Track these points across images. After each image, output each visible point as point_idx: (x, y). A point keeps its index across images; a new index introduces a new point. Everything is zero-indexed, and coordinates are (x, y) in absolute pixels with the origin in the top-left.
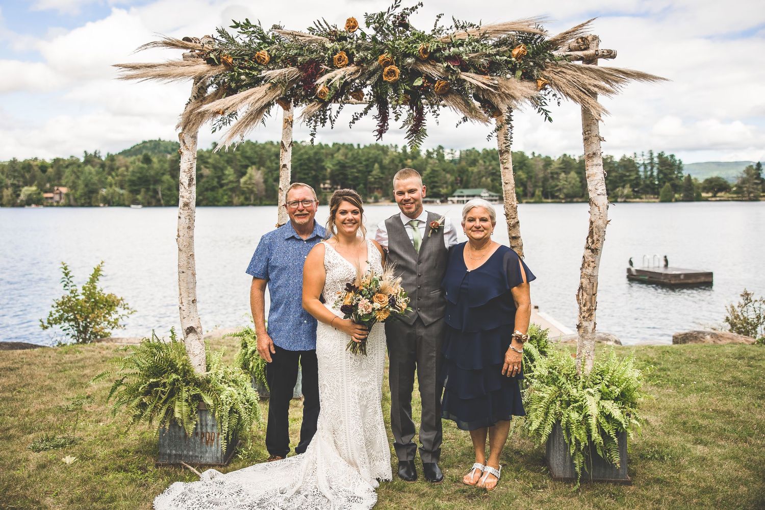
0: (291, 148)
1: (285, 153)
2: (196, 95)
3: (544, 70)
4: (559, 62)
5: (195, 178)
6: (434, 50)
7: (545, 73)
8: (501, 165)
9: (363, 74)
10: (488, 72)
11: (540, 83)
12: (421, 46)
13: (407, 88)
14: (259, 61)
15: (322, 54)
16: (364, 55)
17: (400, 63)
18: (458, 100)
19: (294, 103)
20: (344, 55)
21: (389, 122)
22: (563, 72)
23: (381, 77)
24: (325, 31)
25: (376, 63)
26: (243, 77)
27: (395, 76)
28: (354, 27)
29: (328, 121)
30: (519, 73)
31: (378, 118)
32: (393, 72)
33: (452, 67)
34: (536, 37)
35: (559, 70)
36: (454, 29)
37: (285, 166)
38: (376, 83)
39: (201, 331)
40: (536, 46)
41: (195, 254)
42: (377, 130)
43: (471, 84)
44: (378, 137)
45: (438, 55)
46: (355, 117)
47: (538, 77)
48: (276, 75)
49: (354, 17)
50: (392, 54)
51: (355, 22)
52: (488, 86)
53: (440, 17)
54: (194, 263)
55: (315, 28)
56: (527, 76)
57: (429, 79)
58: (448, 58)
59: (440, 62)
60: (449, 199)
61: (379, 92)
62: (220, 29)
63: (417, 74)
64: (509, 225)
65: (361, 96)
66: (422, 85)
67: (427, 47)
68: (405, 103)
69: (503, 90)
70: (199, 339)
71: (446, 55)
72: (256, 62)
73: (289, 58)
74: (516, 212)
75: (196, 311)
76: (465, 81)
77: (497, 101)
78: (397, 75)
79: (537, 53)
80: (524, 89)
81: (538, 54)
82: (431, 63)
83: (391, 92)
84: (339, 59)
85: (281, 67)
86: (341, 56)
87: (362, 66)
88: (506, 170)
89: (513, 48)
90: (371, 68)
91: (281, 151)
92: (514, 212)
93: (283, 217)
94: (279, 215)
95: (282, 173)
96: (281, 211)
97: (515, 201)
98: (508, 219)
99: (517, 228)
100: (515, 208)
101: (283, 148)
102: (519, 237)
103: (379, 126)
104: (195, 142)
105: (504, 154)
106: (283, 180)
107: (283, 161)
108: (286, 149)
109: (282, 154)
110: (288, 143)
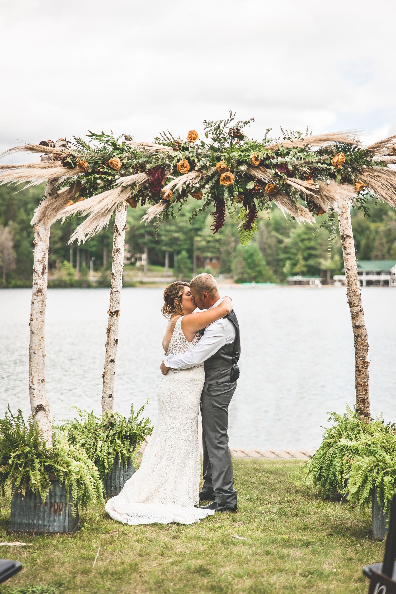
0: (124, 231)
1: (118, 237)
2: (50, 192)
3: (361, 174)
4: (376, 167)
5: (47, 267)
6: (264, 158)
7: (363, 177)
8: (343, 250)
9: (202, 178)
10: (311, 177)
11: (358, 185)
12: (253, 154)
13: (241, 190)
14: (112, 167)
15: (167, 162)
16: (204, 163)
17: (235, 170)
18: (286, 200)
19: (142, 202)
20: (186, 162)
21: (225, 218)
22: (379, 176)
23: (218, 181)
24: (169, 140)
25: (214, 169)
26: (99, 181)
27: (230, 181)
28: (195, 139)
30: (339, 177)
31: (216, 215)
32: (229, 177)
33: (279, 173)
34: (353, 146)
35: (375, 174)
36: (282, 141)
37: (118, 250)
38: (214, 186)
39: (49, 409)
40: (354, 154)
41: (45, 336)
42: (214, 225)
43: (295, 189)
44: (215, 230)
45: (267, 162)
46: (195, 213)
47: (355, 180)
48: (128, 180)
49: (196, 130)
50: (228, 163)
51: (196, 135)
52: (311, 190)
53: (269, 131)
54: (44, 345)
55: (161, 137)
56: (346, 180)
57: (261, 183)
58: (276, 166)
59: (269, 168)
60: (336, 277)
61: (216, 193)
62: (77, 137)
63: (249, 178)
64: (352, 313)
65: (200, 196)
66: (254, 189)
67: (258, 156)
68: (239, 202)
69: (324, 193)
70: (47, 416)
71: (275, 163)
72: (108, 166)
73: (139, 164)
75: (44, 390)
76: (290, 185)
77: (320, 202)
78: (232, 181)
79: (354, 159)
80: (344, 192)
81: (356, 160)
82: (262, 170)
83: (226, 194)
84: (182, 166)
85: (132, 174)
86: (183, 164)
87: (202, 172)
88: (349, 256)
89: (333, 156)
90: (210, 173)
91: (114, 235)
92: (358, 299)
93: (115, 304)
94: (111, 301)
95: (116, 258)
96: (113, 297)
97: (358, 288)
98: (351, 307)
99: (361, 316)
100: (358, 296)
101: (117, 232)
102: (363, 326)
103: (216, 222)
104: (48, 234)
105: (346, 240)
106: (116, 265)
107: (117, 246)
108: (119, 233)
109: (116, 238)
110: (122, 227)
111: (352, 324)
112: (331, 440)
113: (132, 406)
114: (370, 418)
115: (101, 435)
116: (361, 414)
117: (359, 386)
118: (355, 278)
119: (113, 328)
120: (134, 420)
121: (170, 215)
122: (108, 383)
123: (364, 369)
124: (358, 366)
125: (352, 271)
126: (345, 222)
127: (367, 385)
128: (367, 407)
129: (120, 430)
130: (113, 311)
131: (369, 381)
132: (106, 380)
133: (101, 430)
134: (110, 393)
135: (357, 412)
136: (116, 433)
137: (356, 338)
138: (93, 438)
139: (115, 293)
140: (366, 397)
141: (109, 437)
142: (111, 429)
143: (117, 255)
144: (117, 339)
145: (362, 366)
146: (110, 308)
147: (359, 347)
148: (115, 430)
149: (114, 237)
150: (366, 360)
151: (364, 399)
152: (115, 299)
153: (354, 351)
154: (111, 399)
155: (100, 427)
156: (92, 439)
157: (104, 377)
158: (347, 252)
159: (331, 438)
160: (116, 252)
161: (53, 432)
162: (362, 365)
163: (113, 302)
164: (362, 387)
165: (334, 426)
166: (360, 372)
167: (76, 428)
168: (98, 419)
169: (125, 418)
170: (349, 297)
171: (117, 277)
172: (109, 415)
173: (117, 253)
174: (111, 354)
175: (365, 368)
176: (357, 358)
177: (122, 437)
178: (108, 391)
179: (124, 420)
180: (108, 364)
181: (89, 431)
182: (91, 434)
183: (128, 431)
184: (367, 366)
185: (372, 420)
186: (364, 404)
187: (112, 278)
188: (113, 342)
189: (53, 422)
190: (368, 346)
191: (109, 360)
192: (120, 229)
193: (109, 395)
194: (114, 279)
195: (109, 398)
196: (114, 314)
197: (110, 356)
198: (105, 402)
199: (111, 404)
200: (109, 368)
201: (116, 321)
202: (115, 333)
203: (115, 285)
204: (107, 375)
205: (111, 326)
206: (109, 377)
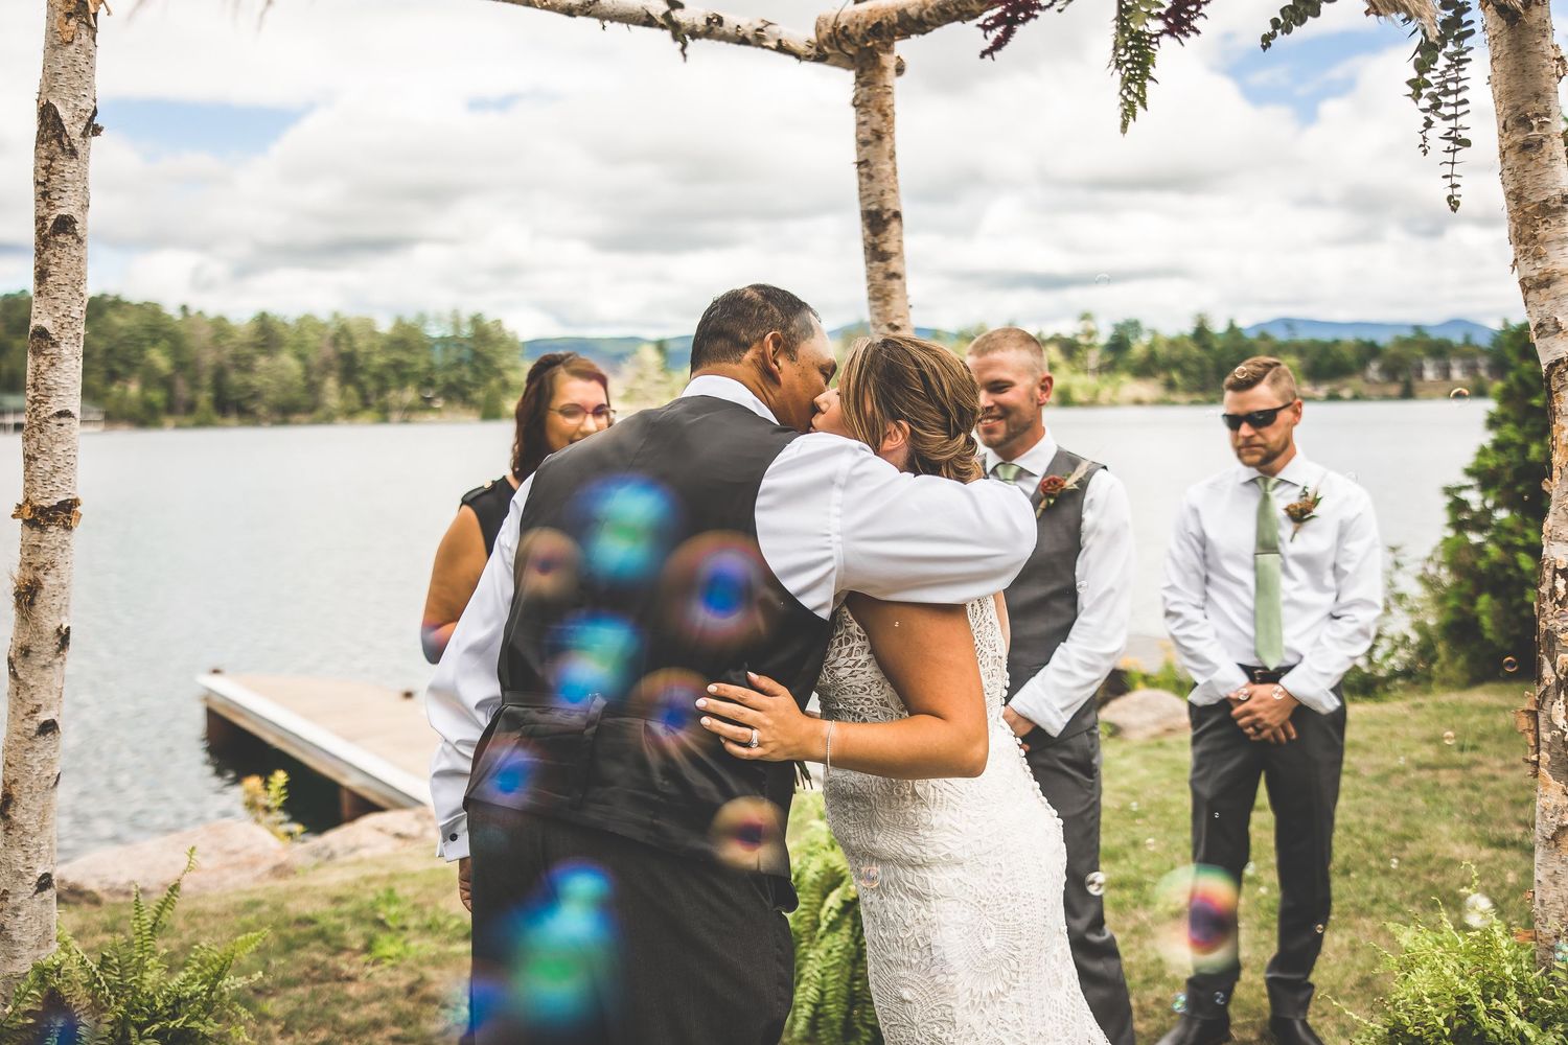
1: (66, 165)
37: (66, 225)
93: (56, 470)
94: (33, 458)
95: (55, 259)
96: (46, 440)
101: (60, 136)
106: (58, 295)
107: (57, 203)
108: (70, 144)
109: (50, 166)
110: (81, 118)
119: (49, 582)
122: (32, 826)
130: (45, 503)
132: (20, 816)
134: (40, 872)
139: (54, 421)
143: (63, 245)
144: (67, 630)
146: (31, 490)
149: (44, 163)
152: (58, 449)
154: (47, 894)
157: (9, 800)
160: (53, 234)
163: (41, 465)
171: (65, 350)
173: (61, 239)
174: (42, 697)
178: (33, 863)
180: (28, 746)
187: (41, 352)
188: (45, 645)
191: (35, 726)
192: (73, 128)
193: (36, 880)
194: (49, 357)
195: (36, 893)
196: (55, 520)
197: (39, 706)
198: (17, 916)
199: (47, 914)
200: (34, 760)
201: (63, 550)
202: (61, 605)
203: (56, 383)
204: (27, 790)
205: (42, 572)
206: (37, 798)
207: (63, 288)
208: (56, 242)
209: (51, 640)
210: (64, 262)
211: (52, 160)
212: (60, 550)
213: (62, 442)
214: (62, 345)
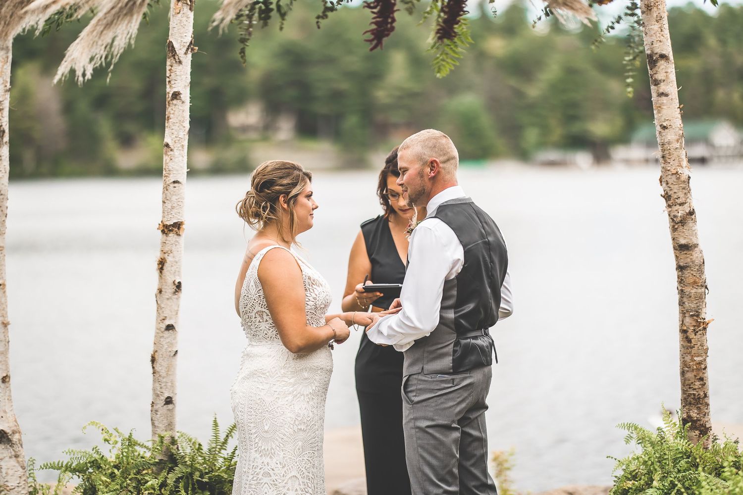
0: (190, 55)
1: (177, 68)
5: (7, 131)
8: (652, 87)
21: (396, 15)
29: (274, 14)
31: (375, 7)
37: (176, 95)
39: (20, 440)
41: (7, 283)
42: (372, 31)
44: (375, 42)
54: (6, 302)
64: (673, 219)
70: (17, 456)
74: (687, 190)
75: (10, 400)
88: (663, 98)
91: (168, 63)
92: (684, 189)
93: (173, 208)
94: (164, 202)
95: (172, 112)
96: (169, 194)
97: (684, 166)
98: (669, 206)
99: (691, 225)
100: (684, 182)
101: (174, 56)
102: (696, 246)
103: (376, 23)
104: (7, 57)
105: (658, 64)
106: (173, 127)
107: (173, 86)
108: (179, 59)
109: (171, 69)
110: (184, 46)
111: (671, 241)
112: (630, 484)
113: (215, 421)
114: (711, 437)
115: (149, 483)
116: (693, 428)
117: (688, 371)
118: (678, 145)
119: (169, 259)
120: (220, 449)
121: (272, 10)
122: (163, 373)
123: (698, 336)
124: (685, 328)
125: (671, 130)
126: (656, 27)
127: (705, 368)
128: (705, 415)
129: (189, 470)
130: (168, 223)
131: (708, 359)
132: (158, 368)
133: (150, 472)
134: (166, 395)
135: (684, 424)
136: (181, 478)
137: (681, 271)
138: (132, 490)
139: (172, 185)
140: (702, 393)
141: (166, 486)
142: (171, 470)
143: (175, 105)
144: (179, 283)
145: (694, 330)
146: (164, 217)
147: (687, 290)
148: (179, 470)
149: (168, 68)
150: (703, 316)
151: (699, 398)
152: (174, 198)
153: (677, 297)
154: (170, 406)
155: (146, 465)
156: (130, 491)
157: (153, 360)
158: (661, 91)
159: (629, 479)
160: (172, 100)
161: (31, 489)
162: (694, 326)
163: (168, 205)
164: (695, 373)
165: (637, 455)
166: (689, 341)
167: (99, 467)
168: (145, 447)
169: (200, 445)
170: (664, 184)
171: (176, 153)
172: (167, 441)
173: (175, 102)
174: (167, 313)
175: (699, 333)
176: (683, 313)
177: (193, 485)
178: (163, 390)
179: (200, 448)
180: (161, 335)
181: (125, 474)
182: (129, 482)
183: (207, 473)
184: (705, 329)
185: (716, 439)
186: (699, 408)
187: (166, 154)
188: (169, 289)
189: (31, 467)
190: (706, 287)
191: (164, 327)
192: (180, 51)
193: (165, 399)
194: (170, 156)
195: (165, 404)
196: (172, 231)
197: (166, 317)
198: (157, 414)
199: (171, 416)
200: (164, 342)
201: (176, 245)
202: (175, 271)
203: (173, 168)
204: (161, 356)
205: (166, 255)
206: (165, 360)
207: (175, 124)
208: (173, 104)
209: (171, 287)
210: (176, 113)
211: (172, 66)
212: (174, 245)
213: (175, 195)
214: (175, 150)
